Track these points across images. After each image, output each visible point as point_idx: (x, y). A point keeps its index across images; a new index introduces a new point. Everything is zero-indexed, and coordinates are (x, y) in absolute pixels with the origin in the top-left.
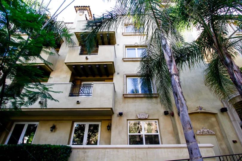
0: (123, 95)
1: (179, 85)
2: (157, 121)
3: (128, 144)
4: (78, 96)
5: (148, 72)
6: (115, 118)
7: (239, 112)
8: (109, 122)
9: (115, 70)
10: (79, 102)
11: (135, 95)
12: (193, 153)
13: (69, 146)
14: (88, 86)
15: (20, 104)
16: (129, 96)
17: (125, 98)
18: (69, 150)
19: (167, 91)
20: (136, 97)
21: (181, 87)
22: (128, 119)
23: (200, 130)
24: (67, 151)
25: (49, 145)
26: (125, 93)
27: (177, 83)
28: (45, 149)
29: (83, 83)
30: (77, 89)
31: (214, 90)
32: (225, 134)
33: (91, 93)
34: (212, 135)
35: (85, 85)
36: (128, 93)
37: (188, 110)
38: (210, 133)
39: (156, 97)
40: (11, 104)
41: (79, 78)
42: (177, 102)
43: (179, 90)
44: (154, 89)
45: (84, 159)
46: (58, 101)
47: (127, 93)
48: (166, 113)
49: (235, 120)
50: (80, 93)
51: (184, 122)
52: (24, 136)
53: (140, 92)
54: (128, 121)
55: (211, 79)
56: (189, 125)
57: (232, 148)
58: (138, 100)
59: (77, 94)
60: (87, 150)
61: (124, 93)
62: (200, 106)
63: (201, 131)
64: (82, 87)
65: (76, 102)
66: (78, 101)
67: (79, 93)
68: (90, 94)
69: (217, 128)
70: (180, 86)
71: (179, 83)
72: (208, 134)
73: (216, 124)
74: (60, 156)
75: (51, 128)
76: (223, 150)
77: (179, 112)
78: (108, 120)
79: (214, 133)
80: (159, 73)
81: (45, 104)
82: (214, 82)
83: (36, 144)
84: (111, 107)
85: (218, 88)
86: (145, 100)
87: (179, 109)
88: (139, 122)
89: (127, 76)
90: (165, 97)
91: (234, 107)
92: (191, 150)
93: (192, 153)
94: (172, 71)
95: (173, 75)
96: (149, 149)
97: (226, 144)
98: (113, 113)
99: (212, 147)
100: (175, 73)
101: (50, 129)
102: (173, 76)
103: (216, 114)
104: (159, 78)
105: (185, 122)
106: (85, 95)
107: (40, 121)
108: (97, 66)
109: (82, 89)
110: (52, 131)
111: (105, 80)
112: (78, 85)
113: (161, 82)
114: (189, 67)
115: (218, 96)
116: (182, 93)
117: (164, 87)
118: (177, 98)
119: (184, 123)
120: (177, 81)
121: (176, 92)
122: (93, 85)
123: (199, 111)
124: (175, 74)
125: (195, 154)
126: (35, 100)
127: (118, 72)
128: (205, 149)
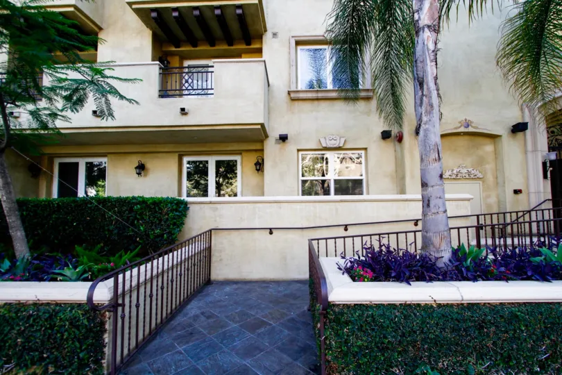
0: (289, 93)
1: (432, 57)
2: (363, 152)
3: (298, 195)
4: (181, 95)
5: (353, 29)
6: (271, 147)
7: (553, 132)
8: (259, 154)
9: (267, 25)
10: (186, 111)
11: (316, 94)
12: (431, 205)
13: (182, 199)
14: (200, 69)
15: (50, 115)
16: (302, 95)
17: (293, 100)
18: (183, 206)
19: (398, 81)
20: (318, 99)
21: (436, 64)
22: (299, 148)
23: (453, 170)
24: (180, 207)
25: (142, 197)
26: (293, 88)
27: (430, 52)
28: (136, 204)
29: (186, 63)
30: (176, 78)
31: (516, 76)
32: (504, 178)
33: (212, 89)
34: (476, 178)
35: (194, 67)
36: (299, 89)
37: (440, 120)
38: (472, 176)
39: (368, 99)
40: (30, 117)
41: (174, 49)
42: (418, 102)
43: (430, 70)
44: (366, 76)
45: (215, 221)
46: (137, 102)
47: (297, 88)
48: (386, 135)
49: (535, 150)
50: (184, 88)
51: (426, 147)
52: (86, 188)
53: (330, 87)
54: (301, 153)
55: (517, 45)
56: (437, 152)
57: (507, 204)
58: (324, 104)
59: (177, 92)
60: (218, 206)
61: (290, 87)
62: (468, 118)
63: (455, 172)
64: (187, 73)
65: (179, 110)
66: (183, 110)
67: (181, 90)
68: (210, 92)
69: (490, 167)
70: (436, 62)
71: (435, 52)
72: (467, 177)
73: (491, 158)
74: (168, 215)
75: (136, 168)
76: (489, 206)
77: (420, 125)
78: (256, 150)
79: (481, 177)
80: (384, 28)
81: (107, 110)
82: (521, 57)
83: (115, 196)
84: (261, 121)
85: (524, 73)
86: (340, 105)
87: (420, 120)
88: (324, 154)
89: (298, 43)
90: (390, 96)
91: (546, 121)
92: (429, 201)
93: (428, 205)
94: (422, 17)
95: (423, 28)
96: (341, 204)
97: (498, 196)
98: (267, 136)
99: (469, 200)
100: (430, 24)
101: (134, 171)
102: (421, 32)
103: (500, 136)
104: (381, 44)
105: (428, 146)
106: (198, 94)
107: (109, 156)
108: (218, 12)
109: (187, 77)
110: (139, 174)
111: (243, 55)
112: (176, 68)
113: (387, 56)
114: (470, 11)
115: (518, 94)
116: (436, 78)
117: (391, 71)
118: (422, 92)
119: (425, 150)
120: (431, 46)
121: (421, 76)
122: (213, 67)
123: (462, 129)
124: (429, 27)
125: (435, 206)
126: (80, 101)
127: (275, 31)
128: (454, 203)
